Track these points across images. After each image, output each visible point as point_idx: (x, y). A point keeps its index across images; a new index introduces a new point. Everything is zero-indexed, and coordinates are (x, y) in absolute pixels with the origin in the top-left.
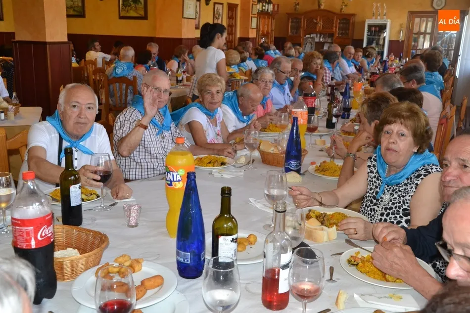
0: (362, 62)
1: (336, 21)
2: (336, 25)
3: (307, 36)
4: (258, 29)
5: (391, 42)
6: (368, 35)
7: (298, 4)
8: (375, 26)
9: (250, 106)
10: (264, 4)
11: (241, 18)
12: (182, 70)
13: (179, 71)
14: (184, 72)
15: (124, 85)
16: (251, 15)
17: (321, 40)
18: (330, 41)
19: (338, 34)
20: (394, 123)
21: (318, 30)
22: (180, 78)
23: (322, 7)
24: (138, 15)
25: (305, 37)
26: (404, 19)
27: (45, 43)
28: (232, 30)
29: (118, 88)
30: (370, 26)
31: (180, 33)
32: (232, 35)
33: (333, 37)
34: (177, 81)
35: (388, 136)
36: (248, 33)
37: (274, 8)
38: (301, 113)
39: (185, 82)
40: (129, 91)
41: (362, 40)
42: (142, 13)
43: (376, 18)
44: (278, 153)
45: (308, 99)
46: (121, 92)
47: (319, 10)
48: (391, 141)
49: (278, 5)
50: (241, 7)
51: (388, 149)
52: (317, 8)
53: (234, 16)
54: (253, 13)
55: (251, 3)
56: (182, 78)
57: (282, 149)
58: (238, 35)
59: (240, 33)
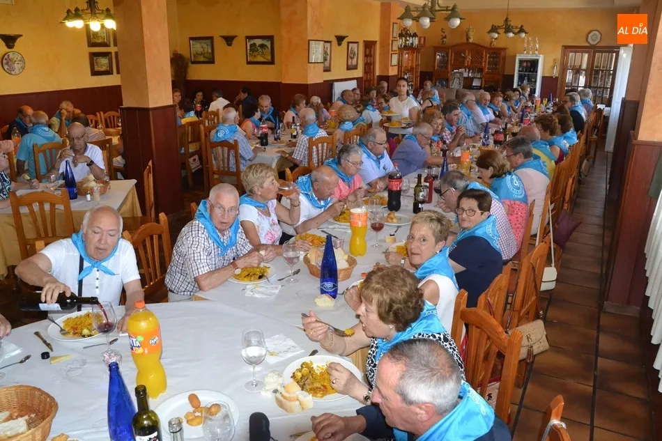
0: (502, 107)
1: (486, 56)
2: (486, 59)
3: (455, 71)
4: (399, 65)
5: (544, 78)
6: (519, 71)
7: (445, 37)
8: (527, 61)
9: (327, 190)
10: (408, 38)
11: (380, 55)
15: (226, 149)
16: (391, 52)
17: (470, 75)
18: (480, 76)
19: (488, 69)
21: (466, 65)
23: (471, 41)
24: (265, 60)
25: (453, 72)
26: (558, 54)
27: (147, 110)
28: (370, 69)
29: (220, 152)
30: (521, 62)
31: (306, 77)
32: (370, 73)
33: (482, 72)
36: (388, 71)
37: (419, 41)
40: (231, 155)
41: (513, 76)
42: (269, 57)
43: (528, 53)
46: (223, 155)
47: (468, 43)
49: (425, 38)
50: (380, 43)
52: (465, 41)
53: (372, 53)
54: (394, 49)
55: (391, 39)
58: (377, 73)
59: (379, 71)
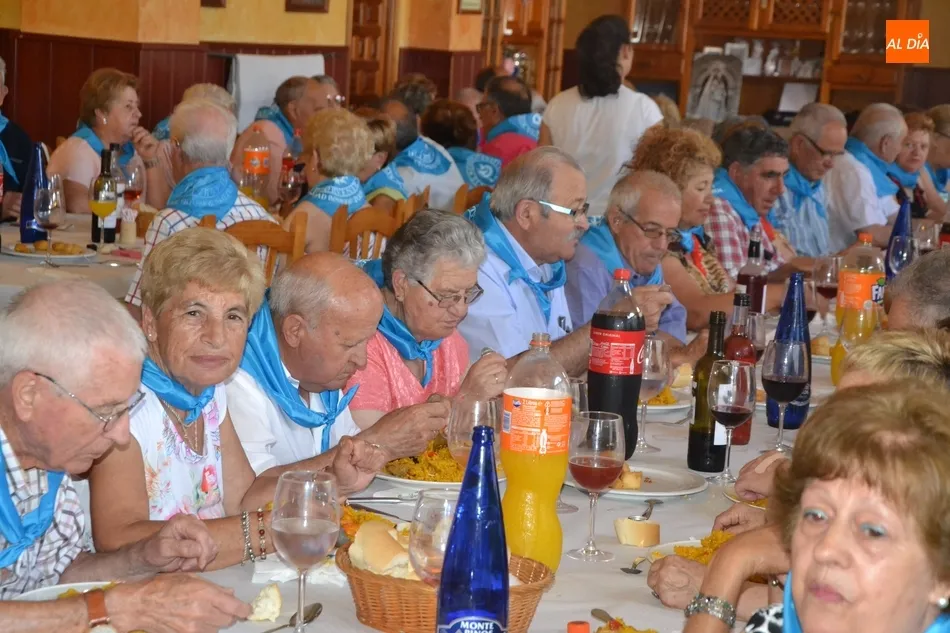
3: (708, 50)
4: (490, 14)
12: (121, 188)
13: (102, 189)
14: (130, 195)
17: (771, 67)
18: (808, 75)
19: (847, 42)
20: (838, 475)
21: (755, 25)
22: (108, 222)
25: (699, 56)
28: (374, 18)
33: (822, 54)
34: (96, 233)
35: (813, 530)
36: (446, 30)
38: (542, 406)
39: (130, 237)
44: (417, 578)
45: (612, 340)
48: (826, 554)
51: (815, 588)
56: (119, 221)
57: (431, 564)
58: (403, 41)
59: (411, 31)
